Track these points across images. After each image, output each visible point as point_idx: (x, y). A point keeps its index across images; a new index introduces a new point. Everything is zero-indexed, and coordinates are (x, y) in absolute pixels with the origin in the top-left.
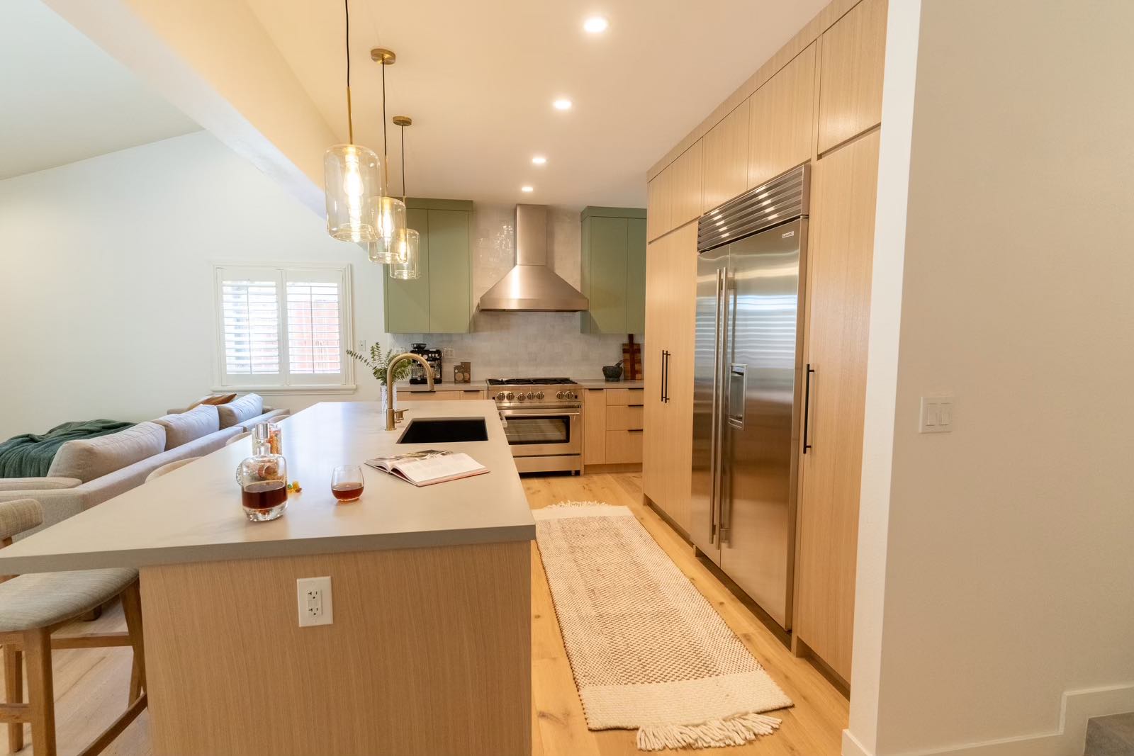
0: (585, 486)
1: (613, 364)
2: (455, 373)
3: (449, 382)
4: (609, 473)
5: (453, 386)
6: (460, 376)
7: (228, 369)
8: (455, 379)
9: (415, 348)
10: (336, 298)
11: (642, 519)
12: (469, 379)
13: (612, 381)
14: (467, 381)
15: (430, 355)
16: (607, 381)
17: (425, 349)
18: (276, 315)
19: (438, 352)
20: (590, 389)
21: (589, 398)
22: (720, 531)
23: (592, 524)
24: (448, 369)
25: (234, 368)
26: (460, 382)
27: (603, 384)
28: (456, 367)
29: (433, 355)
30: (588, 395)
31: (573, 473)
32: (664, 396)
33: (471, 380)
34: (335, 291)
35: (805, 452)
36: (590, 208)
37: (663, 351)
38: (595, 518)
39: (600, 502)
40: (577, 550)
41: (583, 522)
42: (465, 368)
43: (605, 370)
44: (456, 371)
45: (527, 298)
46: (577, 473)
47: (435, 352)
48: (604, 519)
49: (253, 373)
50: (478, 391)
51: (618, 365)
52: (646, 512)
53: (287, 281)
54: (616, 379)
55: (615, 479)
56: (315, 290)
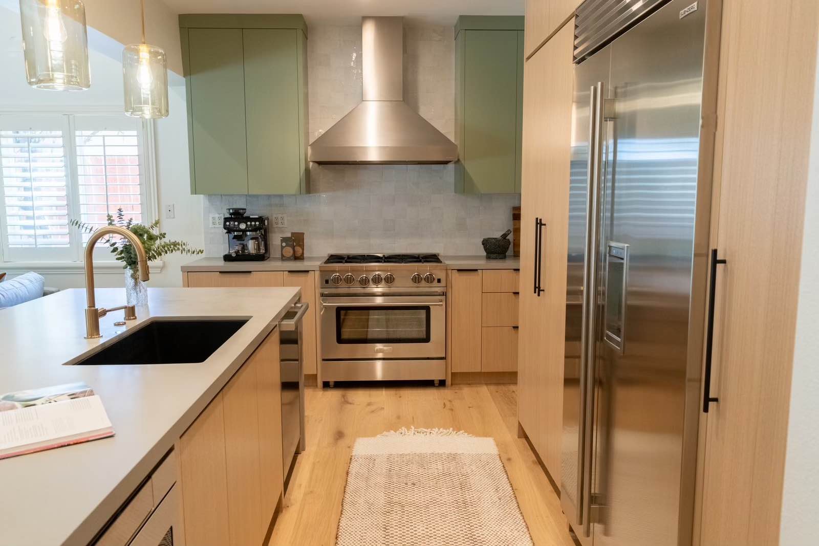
0: (448, 404)
1: (498, 235)
2: (282, 248)
3: (276, 259)
4: (486, 384)
5: (279, 265)
6: (289, 251)
7: (10, 241)
8: (282, 255)
9: (231, 214)
10: (135, 151)
11: (509, 459)
12: (303, 253)
13: (496, 258)
14: (298, 258)
15: (249, 223)
16: (488, 258)
17: (245, 215)
18: (63, 174)
19: (261, 219)
20: (459, 270)
21: (460, 282)
22: (589, 508)
23: (434, 466)
24: (276, 240)
25: (17, 239)
26: (288, 259)
27: (482, 263)
28: (284, 240)
29: (253, 223)
30: (456, 277)
31: (436, 383)
32: (537, 286)
33: (305, 256)
34: (134, 141)
35: (706, 410)
36: (462, 18)
37: (537, 219)
38: (440, 455)
39: (457, 429)
40: (397, 508)
41: (422, 460)
42: (296, 241)
43: (486, 243)
44: (284, 244)
45: (389, 145)
46: (442, 383)
47: (255, 220)
48: (453, 457)
49: (38, 246)
50: (308, 271)
51: (504, 236)
52: (517, 448)
53: (75, 130)
54: (501, 256)
55: (491, 394)
56: (108, 141)
